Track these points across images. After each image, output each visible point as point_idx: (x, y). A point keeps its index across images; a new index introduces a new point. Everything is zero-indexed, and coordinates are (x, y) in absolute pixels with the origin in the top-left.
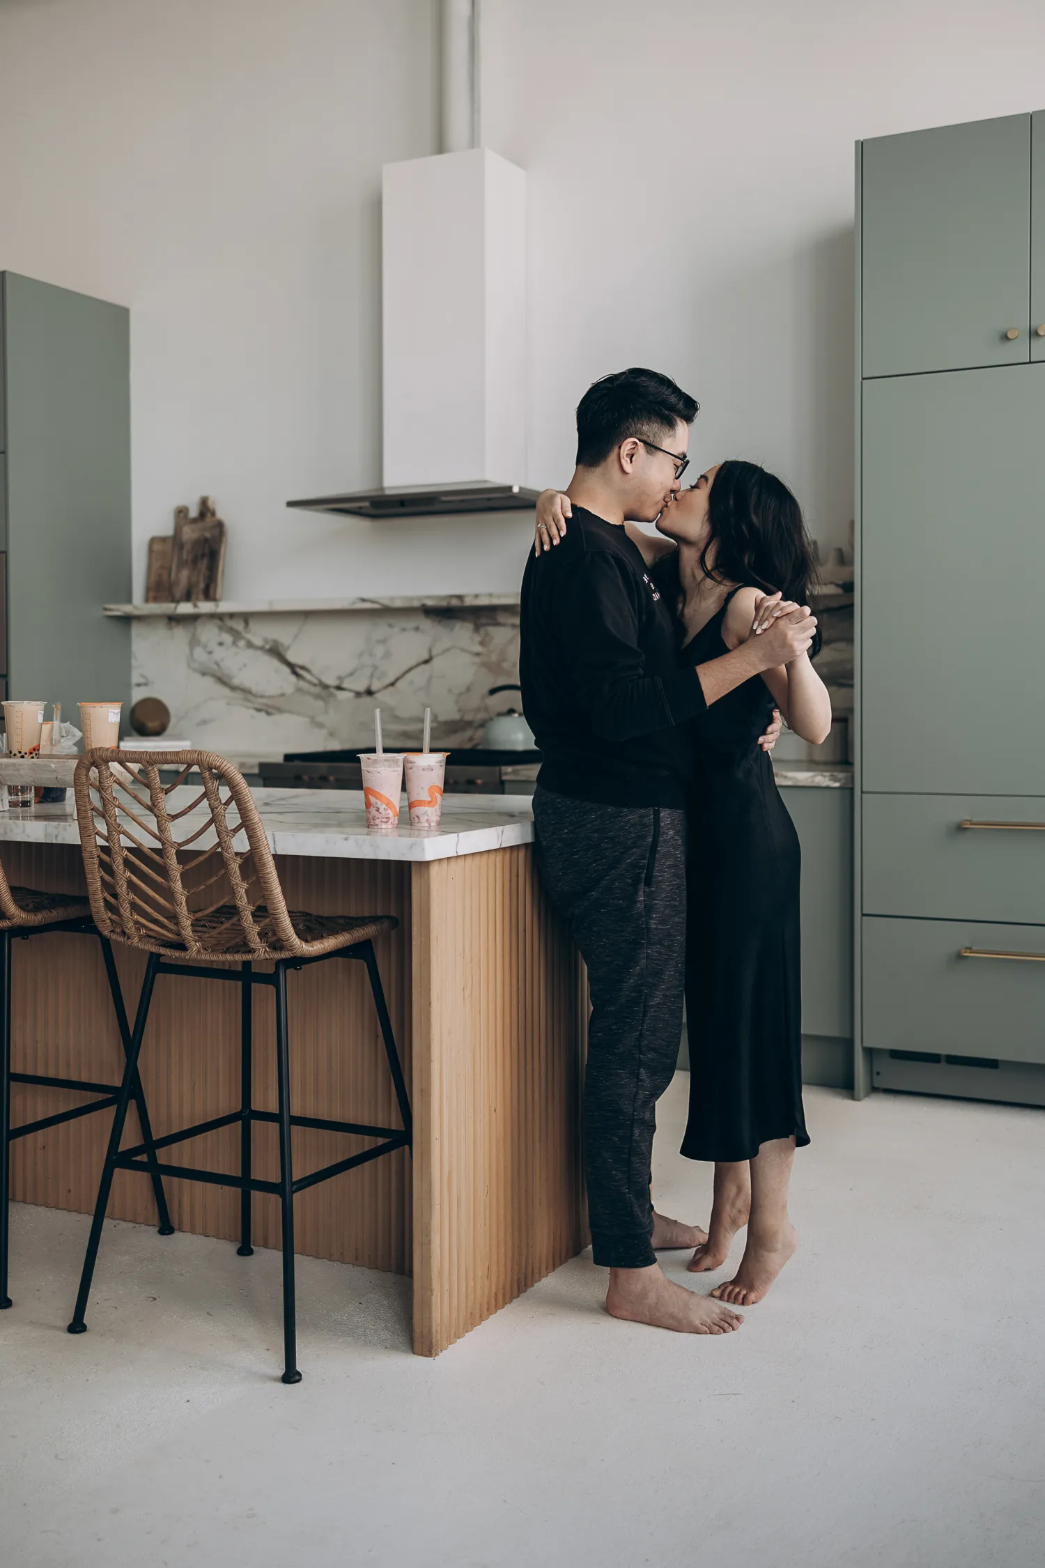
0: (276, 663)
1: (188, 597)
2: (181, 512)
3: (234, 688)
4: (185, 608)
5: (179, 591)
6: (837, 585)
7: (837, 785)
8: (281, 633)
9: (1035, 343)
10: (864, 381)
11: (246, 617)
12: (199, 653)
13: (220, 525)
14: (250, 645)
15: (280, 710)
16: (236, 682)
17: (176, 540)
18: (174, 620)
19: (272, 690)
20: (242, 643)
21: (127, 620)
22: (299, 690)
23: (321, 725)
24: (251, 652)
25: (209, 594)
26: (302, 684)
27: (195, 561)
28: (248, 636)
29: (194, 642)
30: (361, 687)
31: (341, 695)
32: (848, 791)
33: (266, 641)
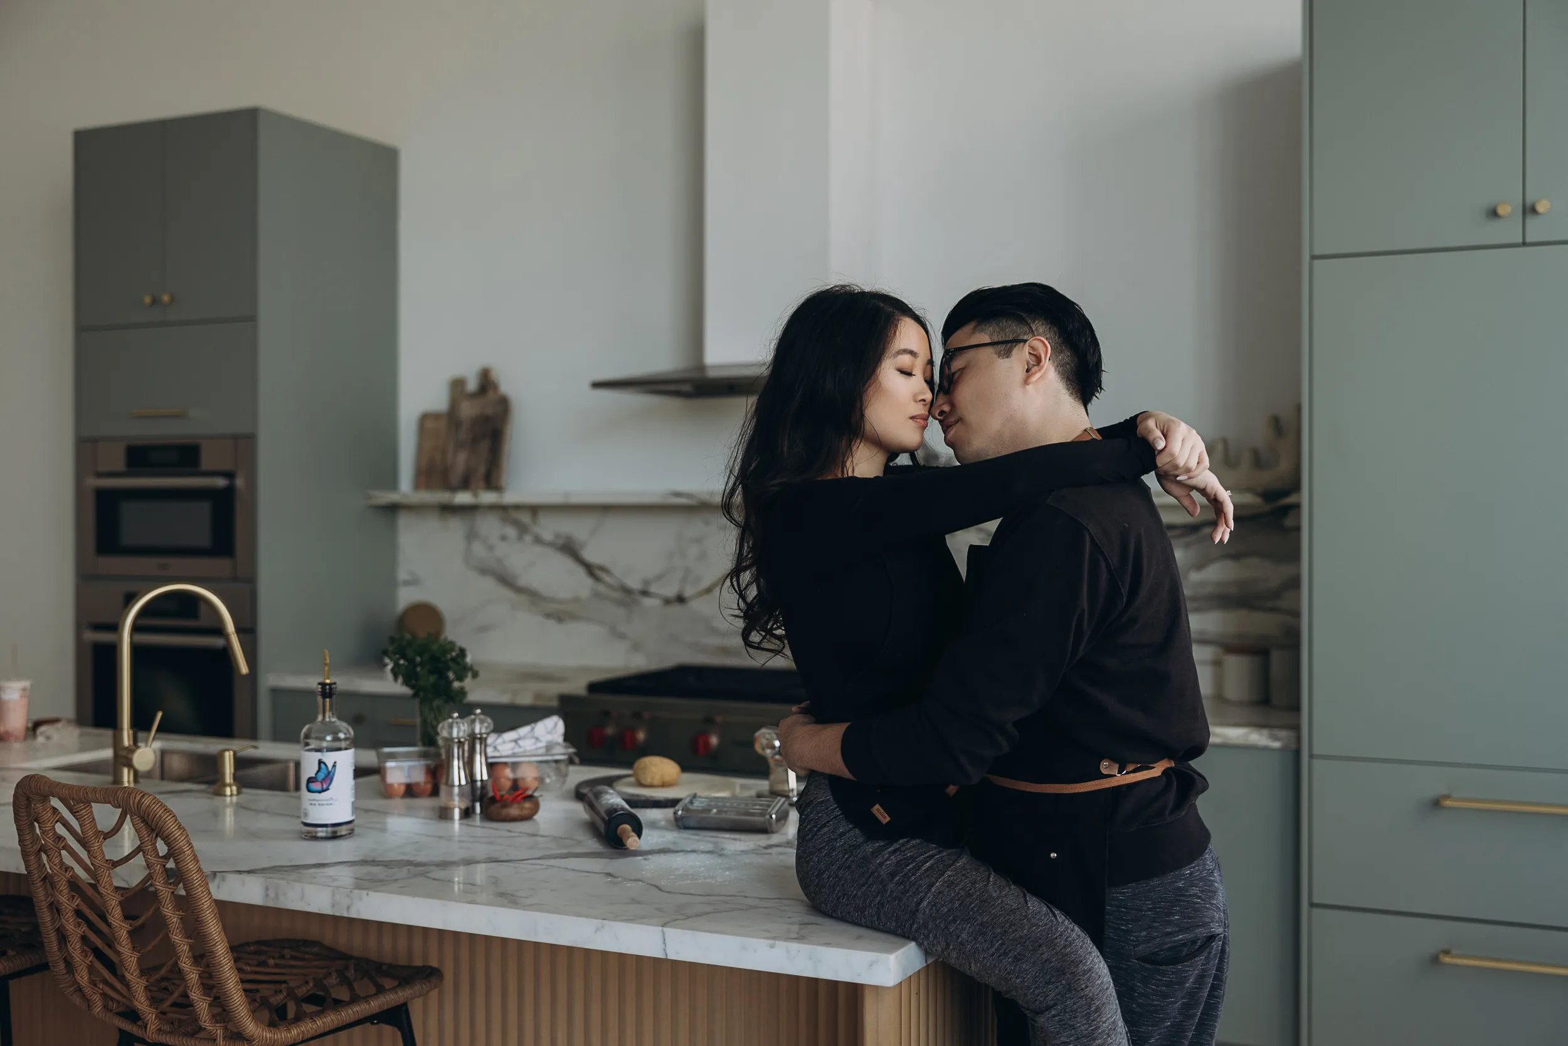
0: (569, 563)
1: (465, 484)
2: (457, 385)
3: (520, 590)
4: (463, 498)
5: (456, 477)
6: (1257, 494)
7: (1277, 745)
8: (577, 528)
9: (1531, 221)
10: (1316, 262)
11: (535, 510)
12: (478, 549)
13: (504, 404)
14: (538, 540)
15: (573, 617)
16: (522, 582)
17: (452, 416)
18: (448, 510)
19: (564, 594)
20: (528, 538)
21: (393, 509)
22: (597, 595)
23: (622, 636)
24: (538, 549)
25: (491, 481)
26: (601, 588)
27: (475, 441)
28: (537, 529)
29: (471, 535)
30: (671, 591)
31: (647, 602)
32: (1295, 755)
33: (557, 536)
